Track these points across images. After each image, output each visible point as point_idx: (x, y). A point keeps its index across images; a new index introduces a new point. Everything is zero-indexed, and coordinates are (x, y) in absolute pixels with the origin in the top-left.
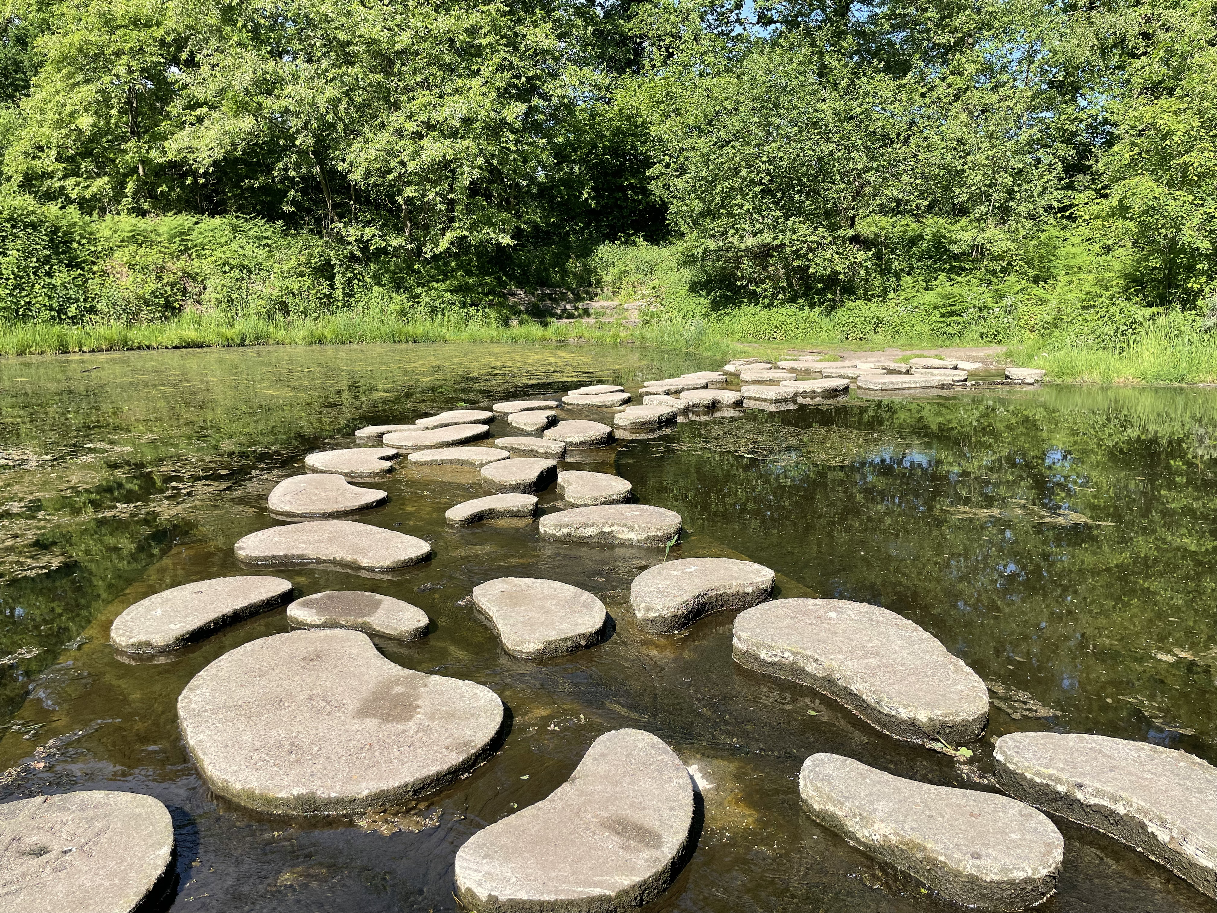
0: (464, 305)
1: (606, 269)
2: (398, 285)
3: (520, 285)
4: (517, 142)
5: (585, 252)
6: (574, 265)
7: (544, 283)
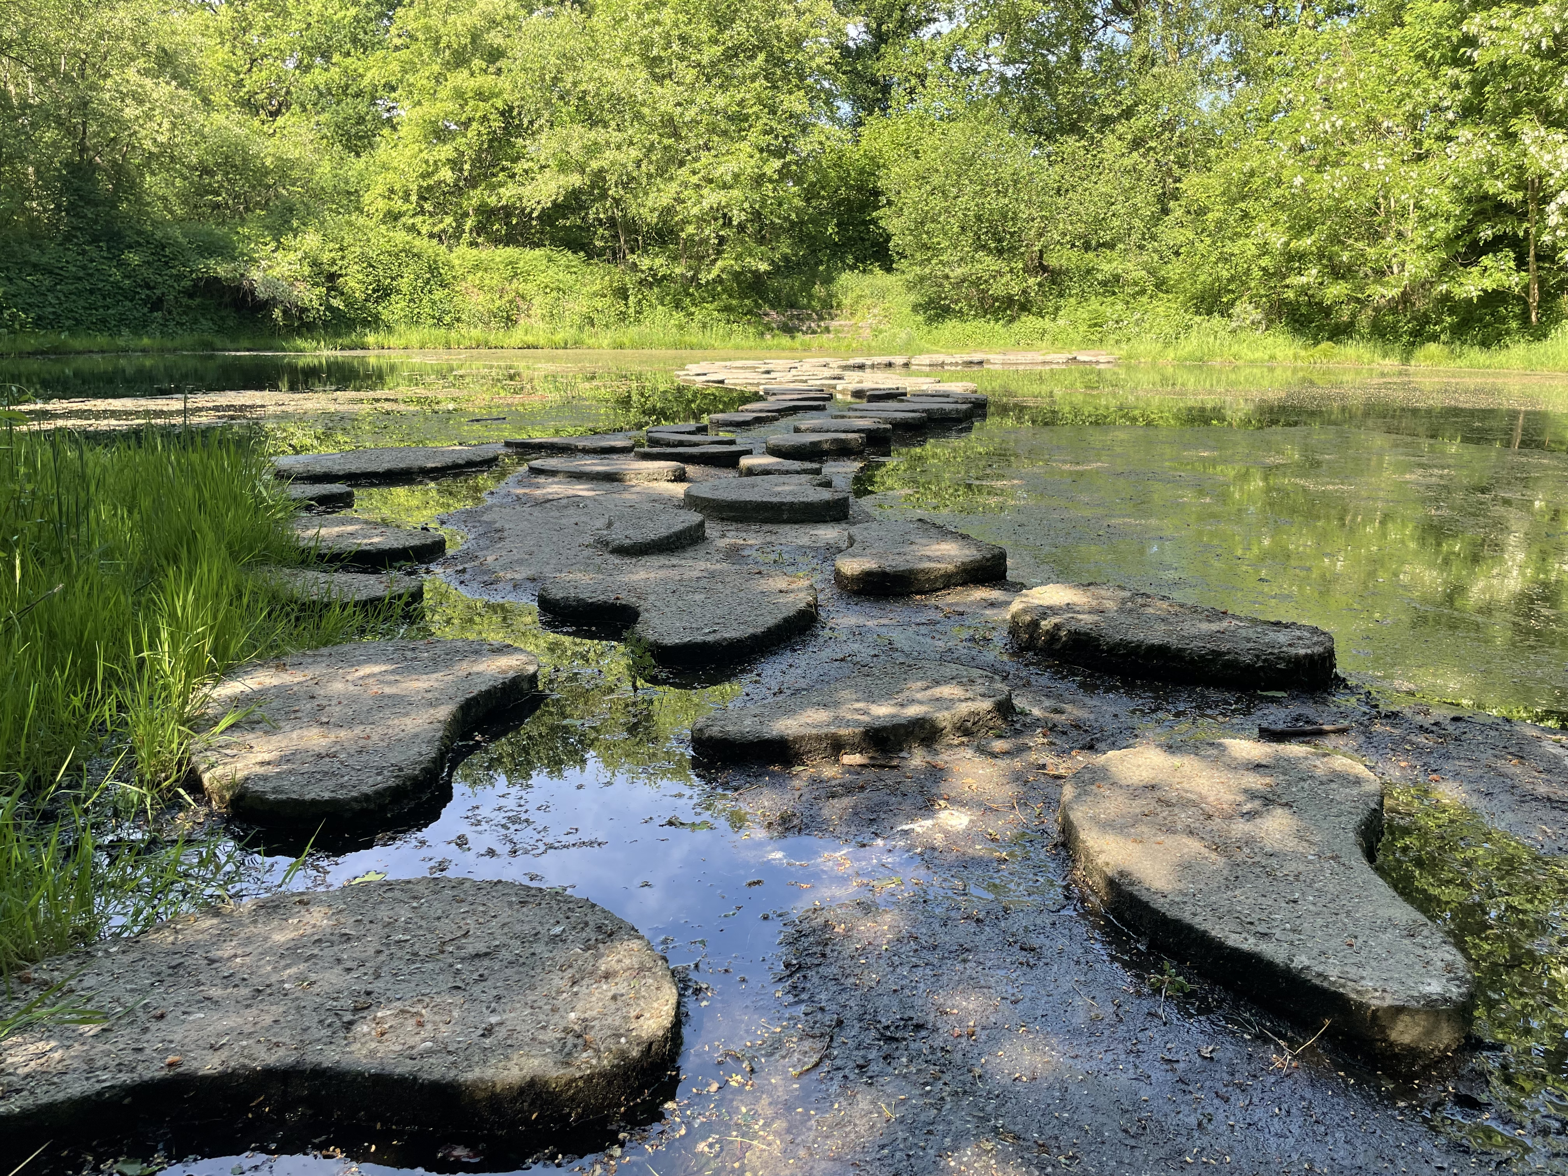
0: (728, 322)
1: (845, 294)
2: (678, 305)
3: (773, 307)
4: (775, 189)
5: (828, 280)
6: (818, 290)
7: (792, 306)
